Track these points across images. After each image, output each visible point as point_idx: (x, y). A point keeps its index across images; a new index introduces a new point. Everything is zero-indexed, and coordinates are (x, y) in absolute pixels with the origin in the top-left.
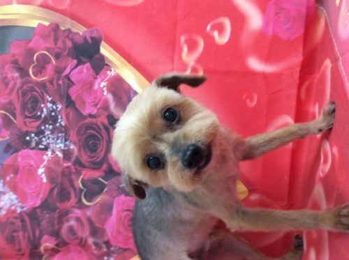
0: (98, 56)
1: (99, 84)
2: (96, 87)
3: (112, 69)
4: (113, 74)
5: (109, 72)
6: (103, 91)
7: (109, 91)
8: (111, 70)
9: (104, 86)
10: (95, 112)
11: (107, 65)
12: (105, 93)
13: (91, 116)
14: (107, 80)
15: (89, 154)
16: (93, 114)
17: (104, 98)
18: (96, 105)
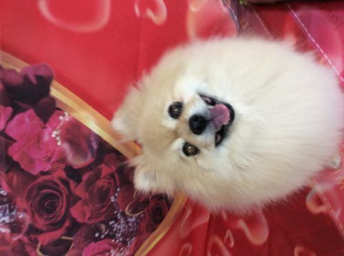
0: (46, 99)
1: (50, 134)
2: (46, 138)
3: (66, 114)
4: (67, 119)
5: (61, 118)
6: (57, 141)
7: (64, 139)
8: (64, 115)
9: (57, 136)
10: (48, 167)
11: (59, 109)
12: (59, 144)
13: (43, 173)
14: (61, 128)
15: (45, 216)
16: (45, 170)
17: (58, 149)
18: (49, 160)
